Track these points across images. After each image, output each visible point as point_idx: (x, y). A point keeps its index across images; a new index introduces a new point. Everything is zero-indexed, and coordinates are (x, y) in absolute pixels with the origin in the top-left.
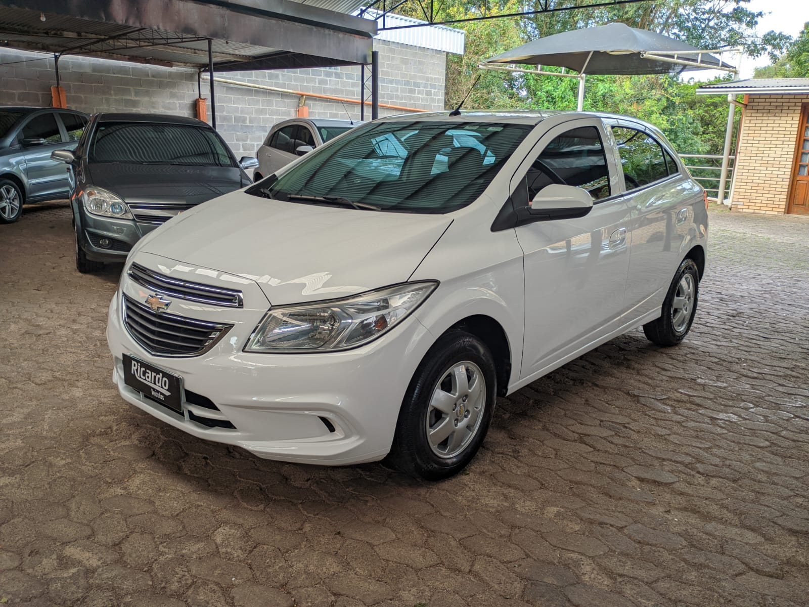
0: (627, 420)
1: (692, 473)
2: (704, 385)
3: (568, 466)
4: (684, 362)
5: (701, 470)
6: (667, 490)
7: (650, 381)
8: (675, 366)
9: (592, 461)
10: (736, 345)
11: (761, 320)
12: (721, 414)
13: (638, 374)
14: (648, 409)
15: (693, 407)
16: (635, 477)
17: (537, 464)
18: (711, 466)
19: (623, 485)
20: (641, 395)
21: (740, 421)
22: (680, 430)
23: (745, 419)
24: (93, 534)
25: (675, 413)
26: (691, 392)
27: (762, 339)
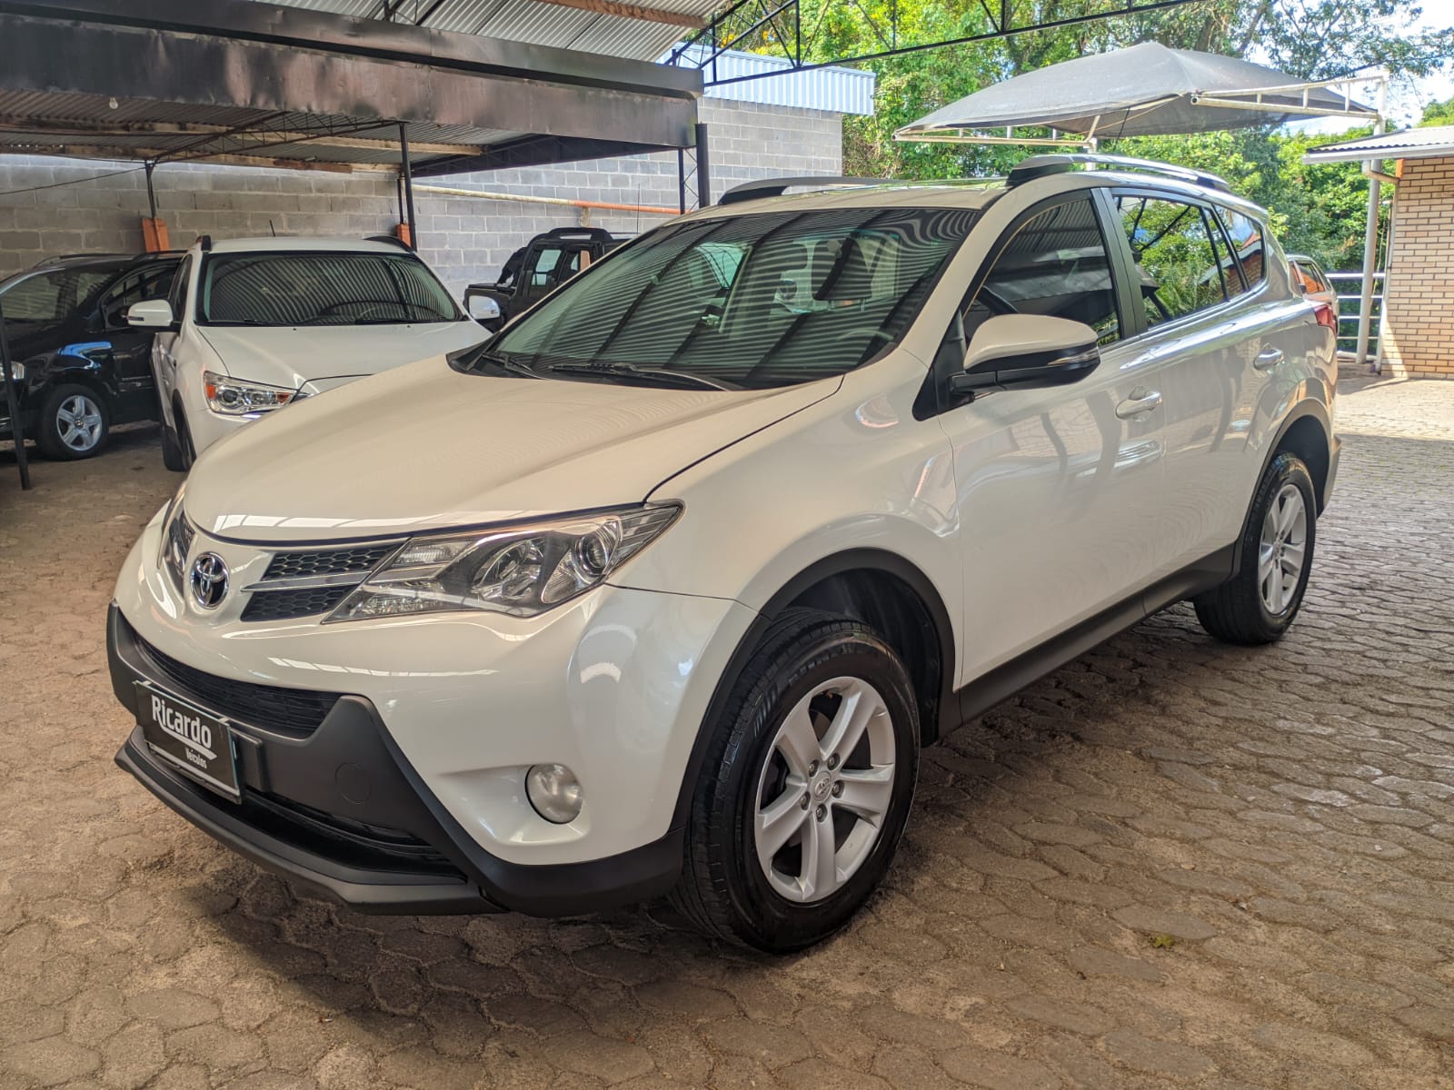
0: (1131, 810)
1: (1247, 917)
2: (1288, 734)
3: (1005, 909)
4: (1256, 686)
5: (1263, 910)
6: (1192, 956)
7: (1184, 729)
8: (1236, 694)
9: (1051, 898)
10: (1360, 648)
11: (1416, 595)
12: (1316, 791)
13: (1164, 710)
14: (1174, 785)
15: (1264, 778)
16: (1133, 929)
18: (1283, 903)
19: (1107, 945)
20: (1163, 757)
21: (1352, 805)
22: (1233, 828)
23: (1364, 801)
24: (102, 1068)
25: (1224, 793)
26: (1261, 748)
27: (1414, 633)
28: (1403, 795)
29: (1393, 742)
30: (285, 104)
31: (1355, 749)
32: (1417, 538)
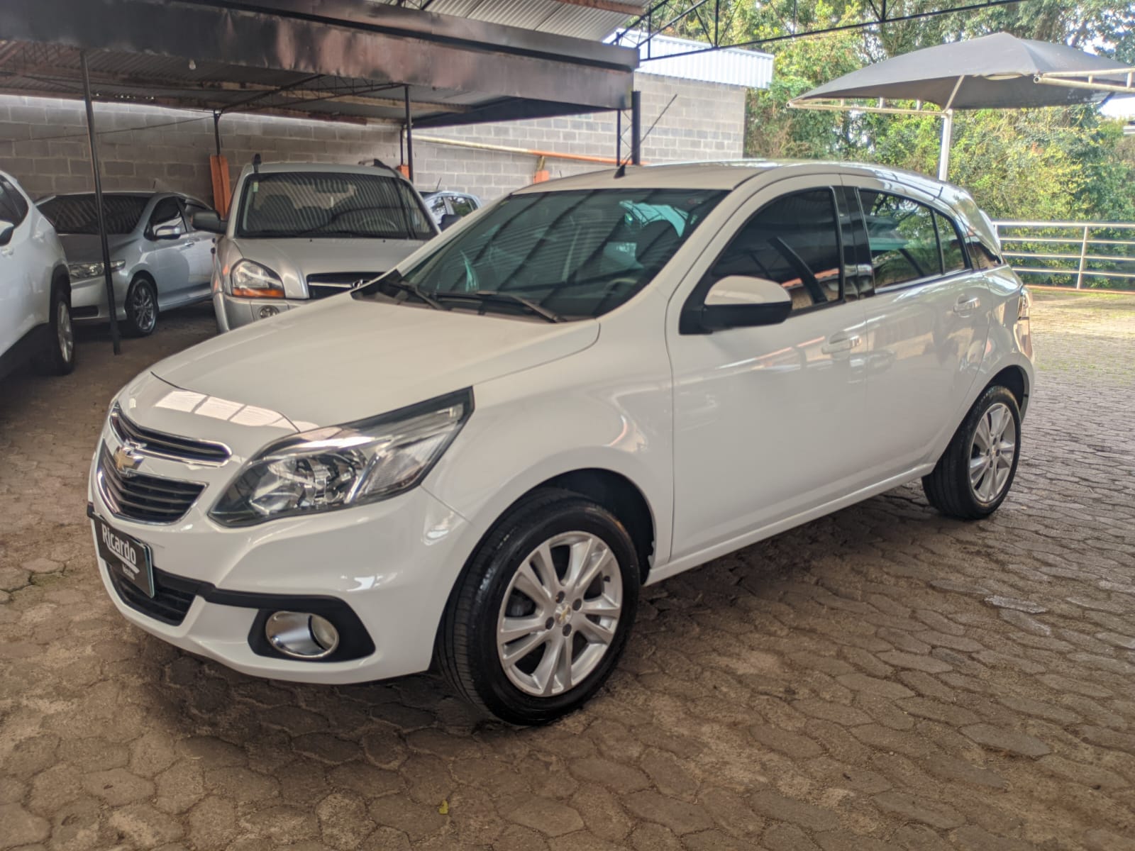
0: (977, 646)
1: (1076, 740)
2: (1109, 593)
4: (1082, 552)
5: (1089, 736)
6: (1029, 769)
7: (1021, 583)
8: (1065, 559)
9: (910, 714)
13: (1004, 570)
14: (1012, 628)
15: (1089, 627)
16: (979, 744)
17: (821, 715)
18: (1107, 730)
19: (957, 756)
20: (1003, 605)
22: (1063, 666)
24: (156, 795)
25: (1056, 637)
26: (1087, 603)
30: (321, 68)
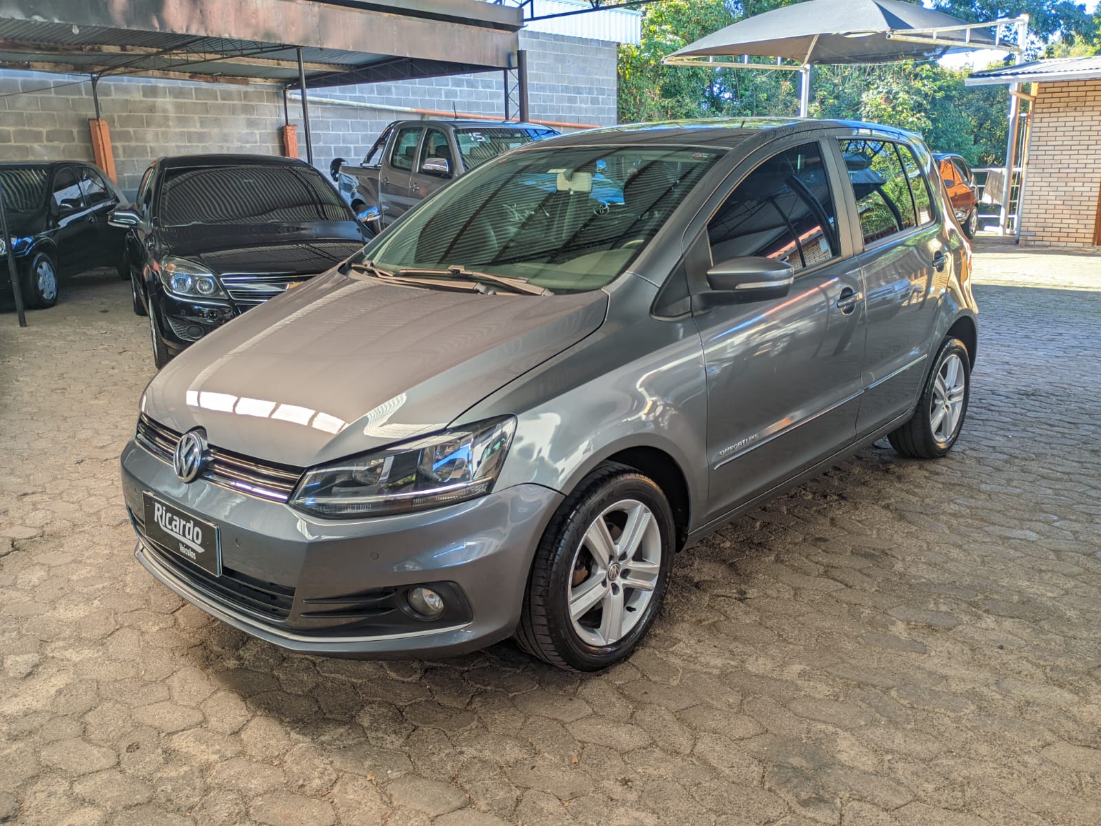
0: (888, 544)
1: (980, 612)
2: (990, 493)
3: (813, 610)
4: (962, 461)
5: (991, 609)
6: (945, 636)
7: (916, 490)
8: (949, 468)
9: (844, 602)
10: (1031, 435)
11: (1065, 399)
12: (1014, 531)
13: (899, 478)
14: (916, 528)
15: (977, 523)
16: (903, 621)
17: (771, 609)
19: (887, 632)
20: (905, 509)
21: (1040, 539)
22: (960, 556)
23: (1048, 537)
24: (205, 720)
25: (952, 533)
26: (972, 502)
27: (1067, 425)
28: (1074, 533)
29: (1063, 498)
31: (1037, 503)
32: (1060, 359)
